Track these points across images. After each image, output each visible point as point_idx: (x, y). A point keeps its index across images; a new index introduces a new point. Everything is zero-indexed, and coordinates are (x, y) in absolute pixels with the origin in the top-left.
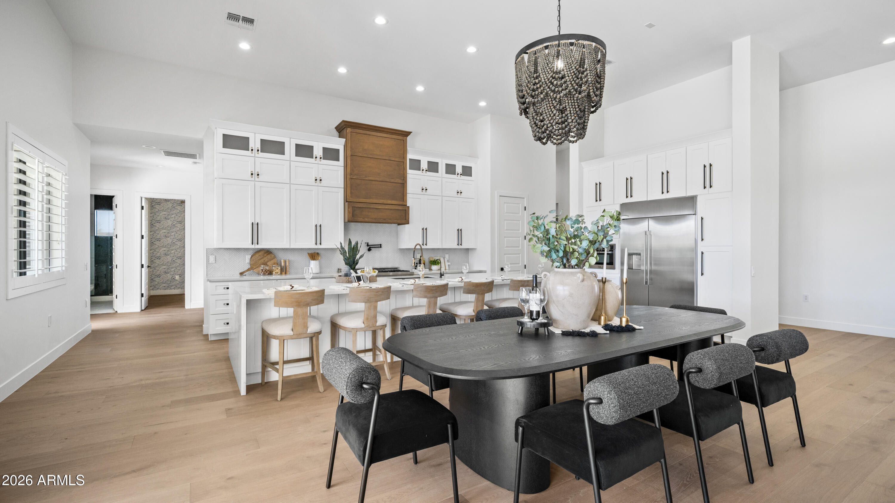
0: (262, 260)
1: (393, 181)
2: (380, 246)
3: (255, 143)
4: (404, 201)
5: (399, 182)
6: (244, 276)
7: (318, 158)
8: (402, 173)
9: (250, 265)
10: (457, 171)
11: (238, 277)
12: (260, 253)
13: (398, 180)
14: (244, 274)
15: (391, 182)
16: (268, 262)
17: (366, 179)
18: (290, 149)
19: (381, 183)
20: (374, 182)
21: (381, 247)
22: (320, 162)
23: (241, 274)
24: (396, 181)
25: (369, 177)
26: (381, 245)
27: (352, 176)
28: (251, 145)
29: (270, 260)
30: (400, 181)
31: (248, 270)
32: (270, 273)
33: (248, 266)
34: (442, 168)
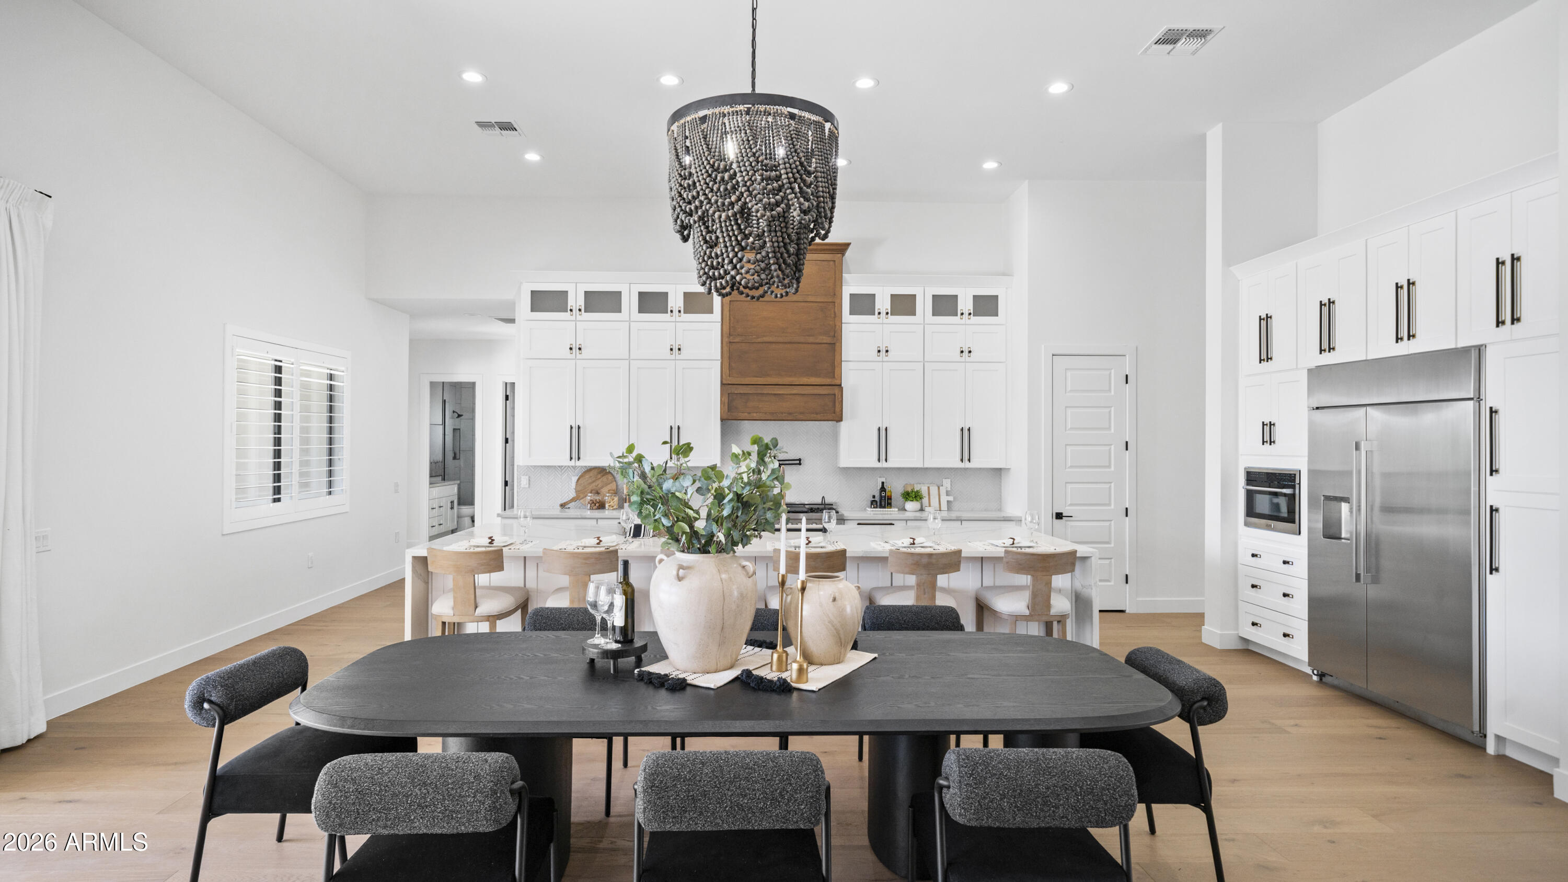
0: (594, 484)
1: (811, 340)
2: (798, 462)
3: (576, 300)
4: (834, 377)
5: (825, 341)
6: (567, 510)
7: (676, 312)
8: (831, 323)
9: (576, 492)
10: (959, 308)
11: (557, 511)
12: (591, 474)
13: (821, 337)
14: (567, 506)
15: (809, 343)
16: (602, 487)
17: (759, 340)
18: (630, 302)
19: (788, 346)
20: (774, 346)
21: (800, 464)
22: (678, 319)
23: (563, 506)
24: (817, 341)
25: (764, 336)
26: (800, 460)
27: (731, 337)
28: (571, 302)
29: (607, 484)
30: (826, 339)
31: (573, 500)
32: (601, 506)
33: (572, 494)
34: (924, 305)
